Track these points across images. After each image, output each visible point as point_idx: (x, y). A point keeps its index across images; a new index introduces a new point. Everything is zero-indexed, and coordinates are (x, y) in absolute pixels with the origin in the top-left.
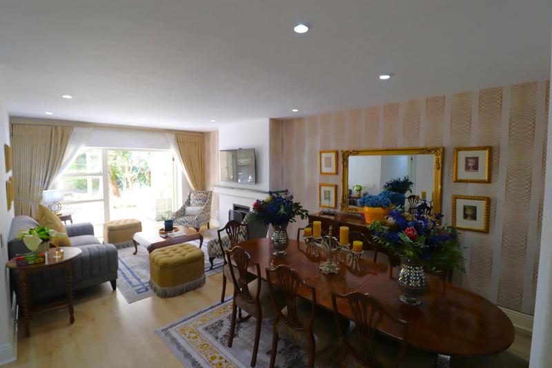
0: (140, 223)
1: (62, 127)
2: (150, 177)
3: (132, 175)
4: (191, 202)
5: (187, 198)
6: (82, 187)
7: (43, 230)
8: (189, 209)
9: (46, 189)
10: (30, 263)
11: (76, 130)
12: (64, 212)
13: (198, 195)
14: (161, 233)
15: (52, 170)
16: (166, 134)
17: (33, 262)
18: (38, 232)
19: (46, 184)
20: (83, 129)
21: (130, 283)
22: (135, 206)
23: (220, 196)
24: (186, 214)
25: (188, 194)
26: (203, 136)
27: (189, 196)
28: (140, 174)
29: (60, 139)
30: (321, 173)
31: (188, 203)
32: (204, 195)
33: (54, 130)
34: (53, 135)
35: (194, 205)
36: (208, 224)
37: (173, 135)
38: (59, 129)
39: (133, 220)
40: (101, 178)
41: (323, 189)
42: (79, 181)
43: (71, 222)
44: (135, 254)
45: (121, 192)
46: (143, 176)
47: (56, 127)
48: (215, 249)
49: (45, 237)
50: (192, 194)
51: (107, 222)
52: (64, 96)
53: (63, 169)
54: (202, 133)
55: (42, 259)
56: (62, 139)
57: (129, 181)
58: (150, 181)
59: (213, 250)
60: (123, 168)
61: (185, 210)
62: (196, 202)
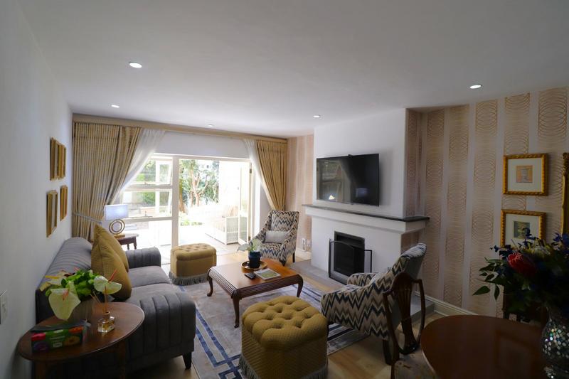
0: (215, 251)
1: (132, 128)
2: (217, 191)
3: (199, 189)
4: (273, 225)
5: (268, 220)
6: (149, 201)
7: (86, 278)
8: (270, 234)
9: (109, 204)
10: (54, 346)
11: (146, 132)
12: (127, 232)
13: (281, 216)
14: (245, 270)
15: (117, 180)
16: (245, 140)
17: (61, 344)
18: (76, 282)
19: (109, 196)
20: (154, 131)
21: (210, 355)
22: (200, 224)
23: (313, 219)
24: (266, 241)
25: (269, 215)
26: (286, 143)
27: (270, 217)
28: (207, 188)
29: (128, 144)
30: (507, 193)
31: (269, 226)
32: (288, 217)
33: (121, 130)
34: (121, 136)
35: (276, 228)
36: (294, 254)
37: (253, 142)
38: (128, 130)
39: (206, 246)
40: (171, 191)
41: (511, 219)
42: (147, 194)
43: (135, 246)
44: (210, 295)
45: (186, 208)
46: (210, 191)
47: (124, 128)
48: (336, 309)
49: (86, 292)
50: (274, 215)
51: (176, 247)
52: (132, 65)
53: (129, 180)
54: (286, 139)
55: (77, 339)
56: (130, 142)
57: (196, 196)
58: (217, 196)
59: (331, 310)
60: (190, 181)
61: (265, 234)
62: (279, 225)
